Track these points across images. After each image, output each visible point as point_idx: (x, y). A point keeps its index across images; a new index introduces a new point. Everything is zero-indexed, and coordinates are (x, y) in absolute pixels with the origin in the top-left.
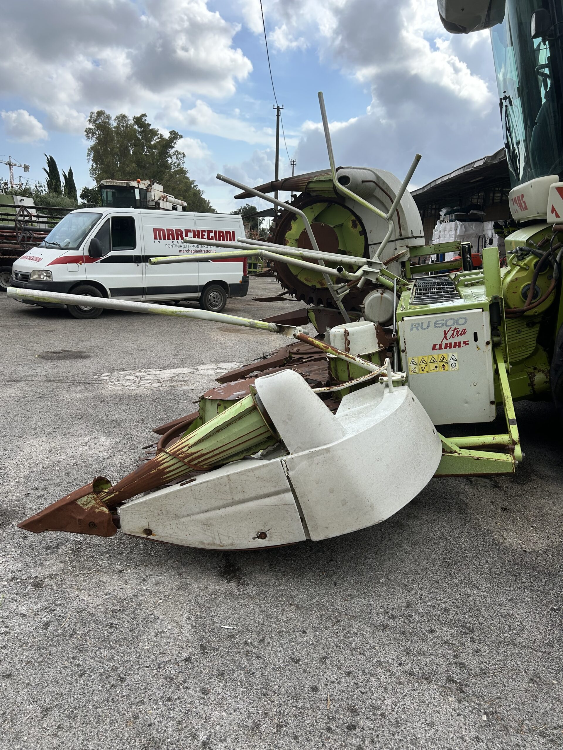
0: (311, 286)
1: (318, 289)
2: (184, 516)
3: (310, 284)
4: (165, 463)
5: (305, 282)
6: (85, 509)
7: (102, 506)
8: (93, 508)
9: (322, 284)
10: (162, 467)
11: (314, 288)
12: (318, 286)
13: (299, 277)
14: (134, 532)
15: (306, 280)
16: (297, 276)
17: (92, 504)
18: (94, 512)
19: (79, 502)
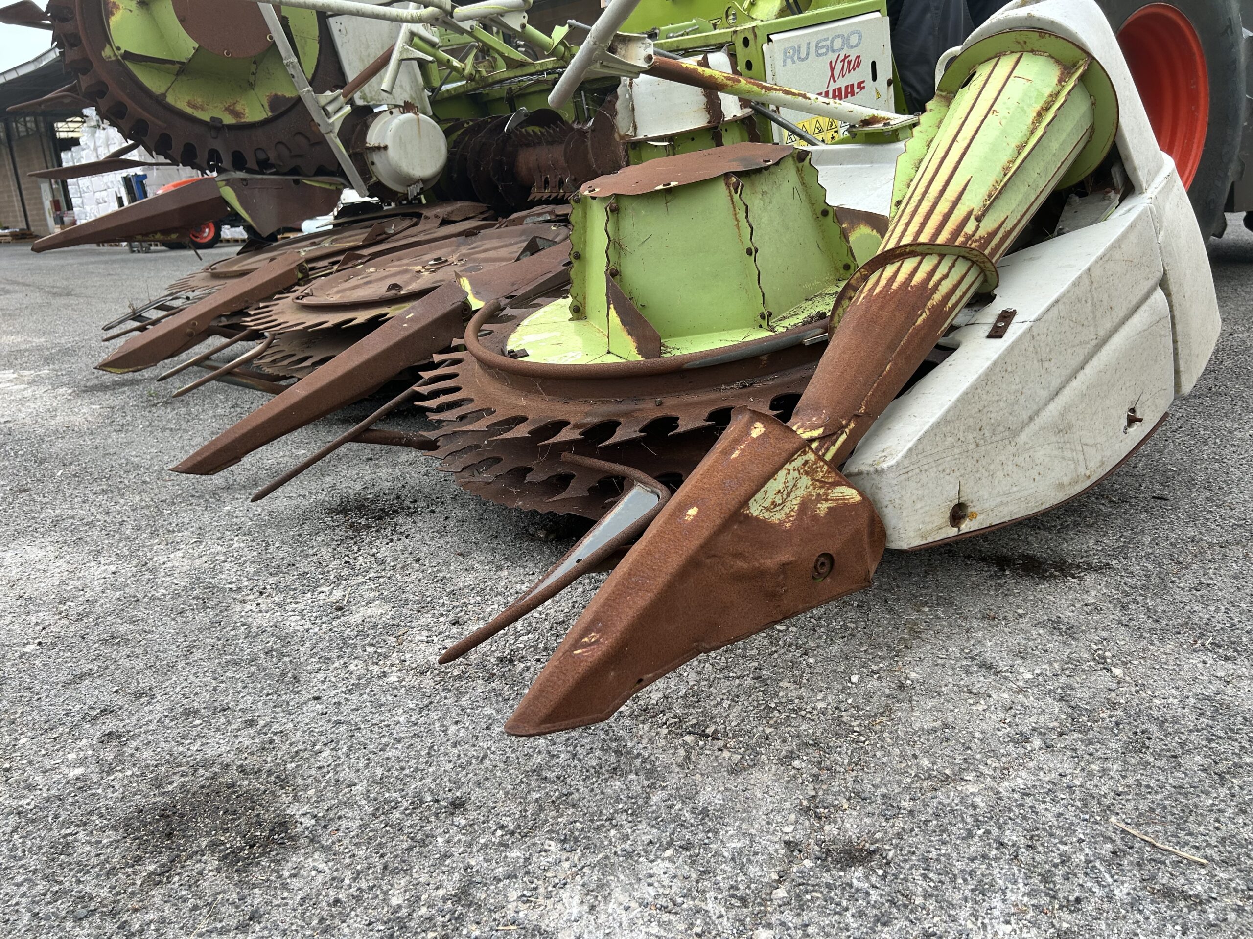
0: (208, 119)
1: (230, 127)
2: (1024, 425)
3: (205, 117)
4: (939, 283)
5: (189, 110)
6: (782, 523)
7: (835, 484)
8: (805, 506)
9: (236, 114)
10: (937, 297)
11: (216, 126)
12: (228, 120)
13: (170, 99)
14: (930, 532)
15: (189, 104)
16: (164, 95)
17: (801, 492)
18: (815, 518)
19: (755, 510)
